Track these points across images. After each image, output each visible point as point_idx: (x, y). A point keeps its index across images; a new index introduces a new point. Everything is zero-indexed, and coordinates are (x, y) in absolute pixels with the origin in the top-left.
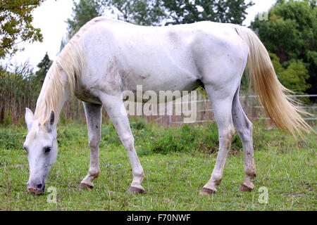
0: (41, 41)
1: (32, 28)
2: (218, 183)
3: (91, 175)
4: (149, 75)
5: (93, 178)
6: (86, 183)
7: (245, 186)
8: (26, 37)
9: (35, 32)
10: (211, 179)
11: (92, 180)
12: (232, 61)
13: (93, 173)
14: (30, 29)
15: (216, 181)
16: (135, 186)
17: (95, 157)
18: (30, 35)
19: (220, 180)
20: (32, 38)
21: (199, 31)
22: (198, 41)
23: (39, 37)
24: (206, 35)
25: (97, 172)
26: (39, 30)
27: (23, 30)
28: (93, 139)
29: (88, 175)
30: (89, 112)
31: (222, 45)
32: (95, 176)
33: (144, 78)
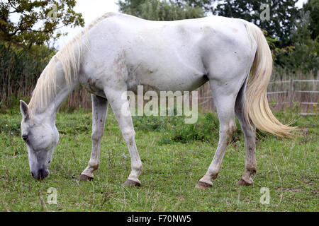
0: (82, 25)
1: (73, 13)
2: (214, 176)
3: (91, 167)
4: (157, 70)
5: (92, 169)
6: (86, 174)
7: (243, 181)
8: (68, 22)
9: (77, 17)
10: (208, 173)
11: (92, 172)
12: (239, 58)
13: (93, 165)
14: (71, 14)
15: (212, 175)
16: (132, 179)
17: (96, 150)
18: (72, 20)
19: (217, 174)
20: (74, 23)
21: (207, 27)
22: (206, 39)
23: (81, 22)
24: (215, 32)
25: (96, 164)
26: (80, 15)
27: (64, 15)
28: (97, 132)
29: (88, 167)
30: (96, 105)
31: (230, 42)
32: (95, 168)
33: (151, 72)
